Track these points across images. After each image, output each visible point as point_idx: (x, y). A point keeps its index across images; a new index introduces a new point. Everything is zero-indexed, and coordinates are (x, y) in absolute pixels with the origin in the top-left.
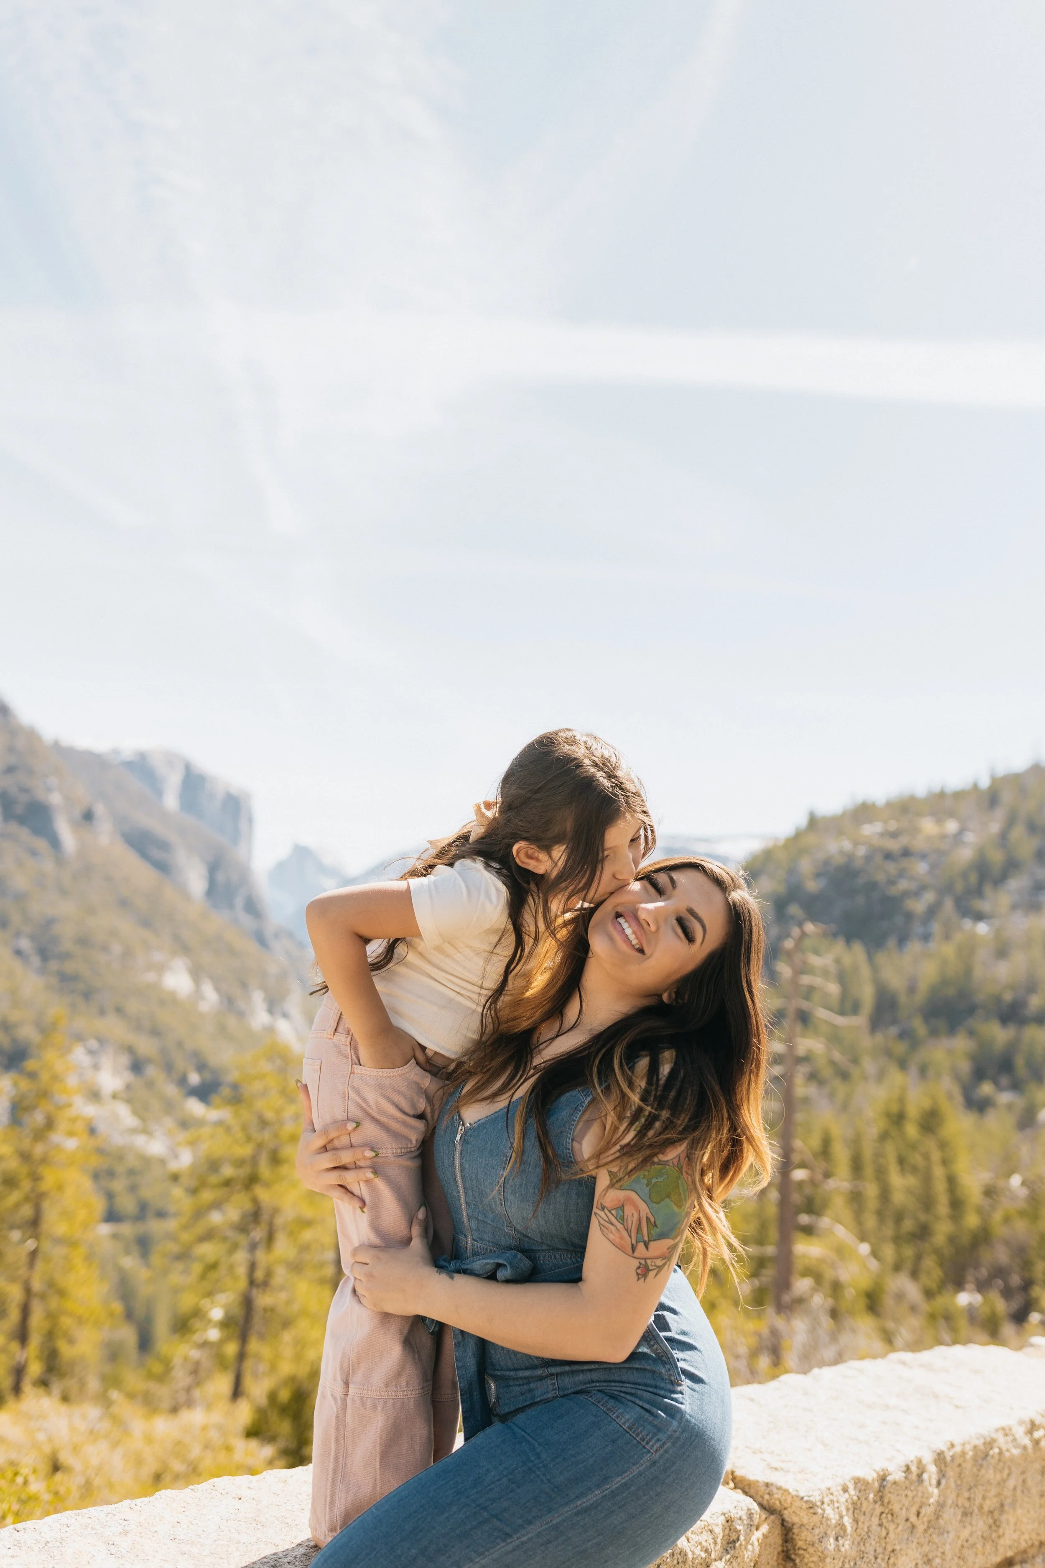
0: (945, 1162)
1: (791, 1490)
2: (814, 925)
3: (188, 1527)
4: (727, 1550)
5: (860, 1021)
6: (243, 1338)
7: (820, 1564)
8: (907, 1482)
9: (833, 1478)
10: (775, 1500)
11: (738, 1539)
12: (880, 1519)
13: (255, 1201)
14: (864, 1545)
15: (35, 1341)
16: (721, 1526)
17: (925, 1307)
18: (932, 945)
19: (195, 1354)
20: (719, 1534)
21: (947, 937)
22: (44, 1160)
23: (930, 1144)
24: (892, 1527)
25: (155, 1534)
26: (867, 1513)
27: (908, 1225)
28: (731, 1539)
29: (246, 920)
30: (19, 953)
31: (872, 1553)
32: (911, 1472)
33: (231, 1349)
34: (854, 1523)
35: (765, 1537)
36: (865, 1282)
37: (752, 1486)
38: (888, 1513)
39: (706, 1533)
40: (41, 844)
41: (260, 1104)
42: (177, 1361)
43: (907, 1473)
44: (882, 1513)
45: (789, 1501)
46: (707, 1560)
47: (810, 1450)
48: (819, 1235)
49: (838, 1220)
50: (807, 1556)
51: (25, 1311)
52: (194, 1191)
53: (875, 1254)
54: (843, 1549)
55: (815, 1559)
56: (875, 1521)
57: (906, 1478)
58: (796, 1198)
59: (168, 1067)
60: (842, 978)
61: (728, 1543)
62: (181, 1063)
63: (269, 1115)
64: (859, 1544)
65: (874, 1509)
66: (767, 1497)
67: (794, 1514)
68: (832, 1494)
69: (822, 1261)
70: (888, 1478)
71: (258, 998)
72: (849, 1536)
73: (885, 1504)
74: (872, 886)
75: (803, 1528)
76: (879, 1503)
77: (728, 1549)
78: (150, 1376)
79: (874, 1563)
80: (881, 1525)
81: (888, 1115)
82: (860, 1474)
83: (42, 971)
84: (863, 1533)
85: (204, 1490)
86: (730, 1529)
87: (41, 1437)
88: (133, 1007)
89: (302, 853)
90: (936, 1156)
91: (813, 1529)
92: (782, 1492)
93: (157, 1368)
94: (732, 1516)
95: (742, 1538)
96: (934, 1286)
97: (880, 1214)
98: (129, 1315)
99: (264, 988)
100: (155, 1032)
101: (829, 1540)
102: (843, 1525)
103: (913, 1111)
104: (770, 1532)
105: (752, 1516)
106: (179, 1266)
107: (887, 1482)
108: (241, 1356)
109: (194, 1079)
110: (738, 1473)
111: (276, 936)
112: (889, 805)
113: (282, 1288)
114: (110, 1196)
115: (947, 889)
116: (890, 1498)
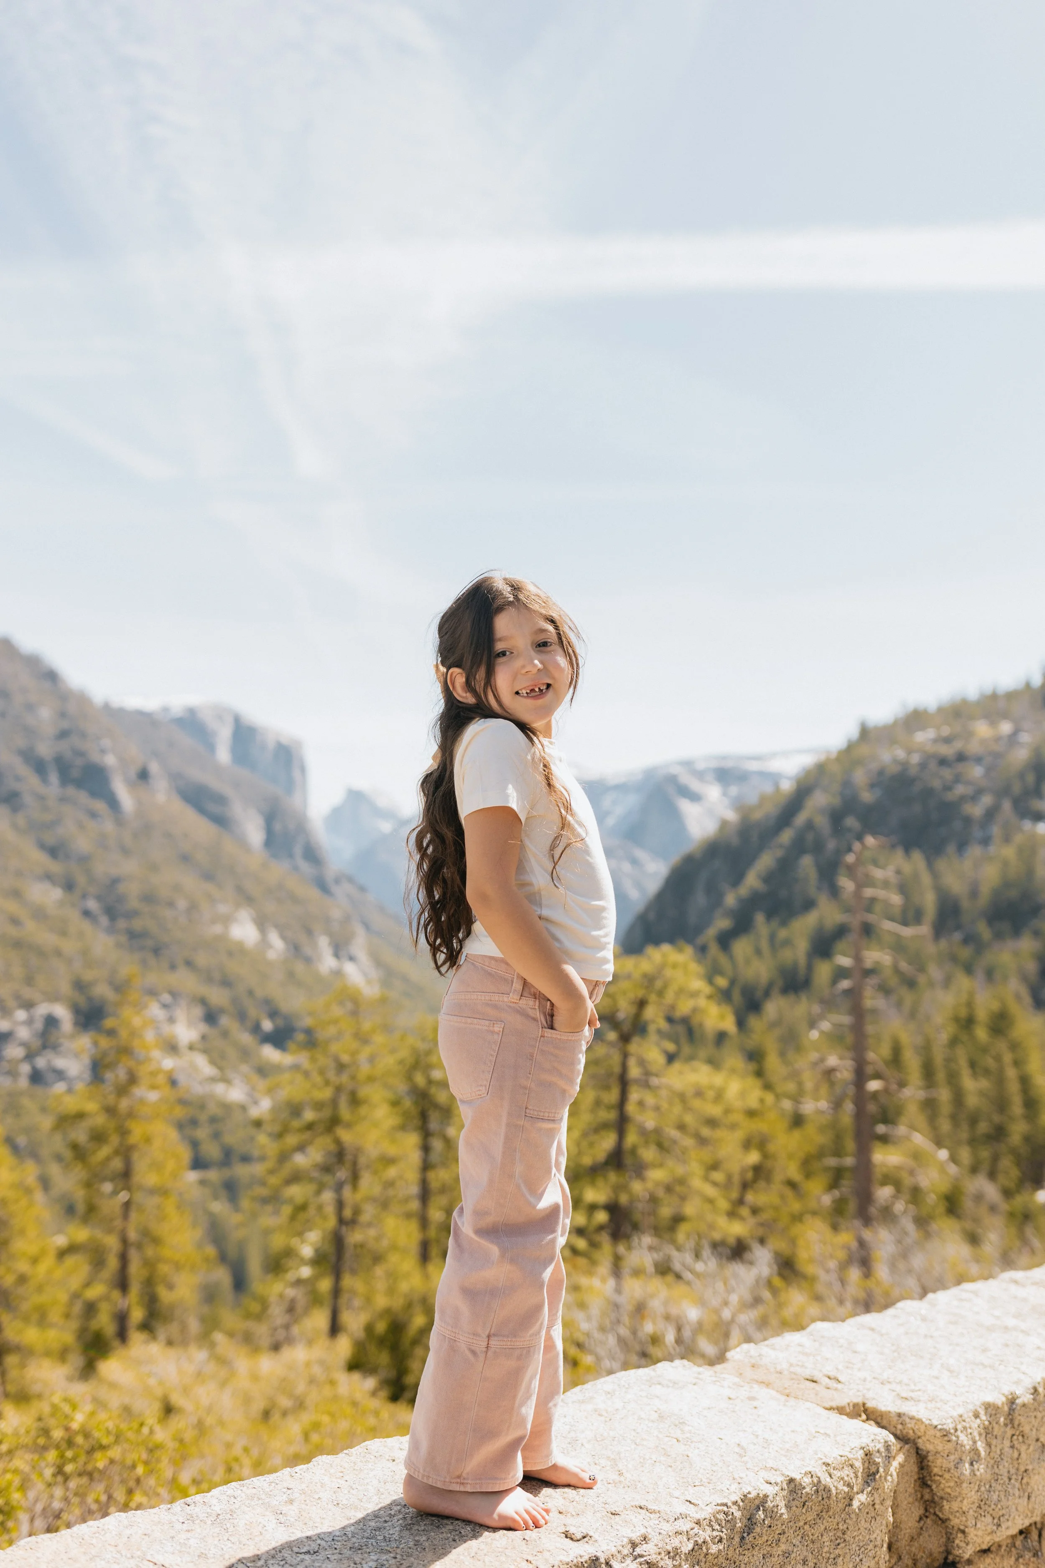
0: (1017, 1063)
1: (924, 1420)
2: (874, 838)
3: (349, 1492)
4: (867, 1482)
5: (925, 930)
6: (337, 1274)
7: (957, 1489)
8: (1036, 1404)
9: (963, 1405)
10: (909, 1430)
11: (878, 1472)
12: (1011, 1441)
13: (338, 1142)
14: (998, 1467)
15: (135, 1290)
16: (860, 1460)
17: (1004, 1206)
18: (992, 849)
19: (291, 1292)
20: (860, 1467)
21: (1007, 839)
22: (131, 1115)
23: (1002, 1046)
24: (1023, 1448)
25: (319, 1501)
26: (998, 1437)
27: (983, 1127)
28: (871, 1472)
29: (305, 867)
30: (87, 913)
31: (1006, 1474)
32: (1038, 1394)
33: (325, 1285)
34: (987, 1448)
35: (902, 1466)
36: (944, 1186)
37: (884, 1417)
38: (1019, 1435)
39: (847, 1468)
40: (100, 806)
41: (334, 1048)
42: (273, 1299)
43: (1035, 1395)
44: (1013, 1435)
45: (922, 1430)
46: (850, 1494)
47: (937, 1378)
48: (894, 1143)
49: (913, 1127)
50: (943, 1482)
51: (124, 1259)
52: (279, 1136)
53: (953, 1159)
54: (978, 1473)
55: (952, 1484)
56: (1007, 1443)
57: (1034, 1399)
58: (872, 1108)
59: (242, 1016)
60: (903, 889)
61: (868, 1476)
62: (253, 1012)
63: (345, 1058)
64: (993, 1467)
65: (1005, 1432)
66: (900, 1427)
67: (928, 1442)
68: (964, 1421)
69: (899, 1168)
70: (1017, 1401)
71: (324, 943)
72: (983, 1460)
73: (1016, 1426)
74: (929, 792)
75: (938, 1455)
76: (1010, 1426)
77: (869, 1481)
78: (248, 1316)
79: (1008, 1484)
80: (1012, 1447)
81: (956, 1019)
82: (989, 1399)
83: (111, 930)
84: (996, 1456)
85: (358, 1454)
86: (869, 1462)
87: (152, 1382)
88: (202, 959)
89: (356, 797)
90: (1008, 1058)
91: (948, 1456)
92: (914, 1421)
93: (255, 1307)
94: (871, 1450)
95: (881, 1470)
96: (1012, 1185)
97: (954, 1118)
98: (223, 1258)
99: (330, 934)
100: (226, 983)
101: (964, 1466)
102: (977, 1449)
103: (982, 1015)
104: (905, 1461)
105: (889, 1447)
106: (269, 1208)
107: (1017, 1405)
108: (336, 1292)
109: (267, 1025)
110: (870, 1405)
111: (337, 881)
112: (941, 710)
113: (369, 1225)
114: (195, 1144)
115: (1003, 792)
116: (1020, 1420)
